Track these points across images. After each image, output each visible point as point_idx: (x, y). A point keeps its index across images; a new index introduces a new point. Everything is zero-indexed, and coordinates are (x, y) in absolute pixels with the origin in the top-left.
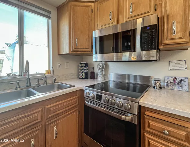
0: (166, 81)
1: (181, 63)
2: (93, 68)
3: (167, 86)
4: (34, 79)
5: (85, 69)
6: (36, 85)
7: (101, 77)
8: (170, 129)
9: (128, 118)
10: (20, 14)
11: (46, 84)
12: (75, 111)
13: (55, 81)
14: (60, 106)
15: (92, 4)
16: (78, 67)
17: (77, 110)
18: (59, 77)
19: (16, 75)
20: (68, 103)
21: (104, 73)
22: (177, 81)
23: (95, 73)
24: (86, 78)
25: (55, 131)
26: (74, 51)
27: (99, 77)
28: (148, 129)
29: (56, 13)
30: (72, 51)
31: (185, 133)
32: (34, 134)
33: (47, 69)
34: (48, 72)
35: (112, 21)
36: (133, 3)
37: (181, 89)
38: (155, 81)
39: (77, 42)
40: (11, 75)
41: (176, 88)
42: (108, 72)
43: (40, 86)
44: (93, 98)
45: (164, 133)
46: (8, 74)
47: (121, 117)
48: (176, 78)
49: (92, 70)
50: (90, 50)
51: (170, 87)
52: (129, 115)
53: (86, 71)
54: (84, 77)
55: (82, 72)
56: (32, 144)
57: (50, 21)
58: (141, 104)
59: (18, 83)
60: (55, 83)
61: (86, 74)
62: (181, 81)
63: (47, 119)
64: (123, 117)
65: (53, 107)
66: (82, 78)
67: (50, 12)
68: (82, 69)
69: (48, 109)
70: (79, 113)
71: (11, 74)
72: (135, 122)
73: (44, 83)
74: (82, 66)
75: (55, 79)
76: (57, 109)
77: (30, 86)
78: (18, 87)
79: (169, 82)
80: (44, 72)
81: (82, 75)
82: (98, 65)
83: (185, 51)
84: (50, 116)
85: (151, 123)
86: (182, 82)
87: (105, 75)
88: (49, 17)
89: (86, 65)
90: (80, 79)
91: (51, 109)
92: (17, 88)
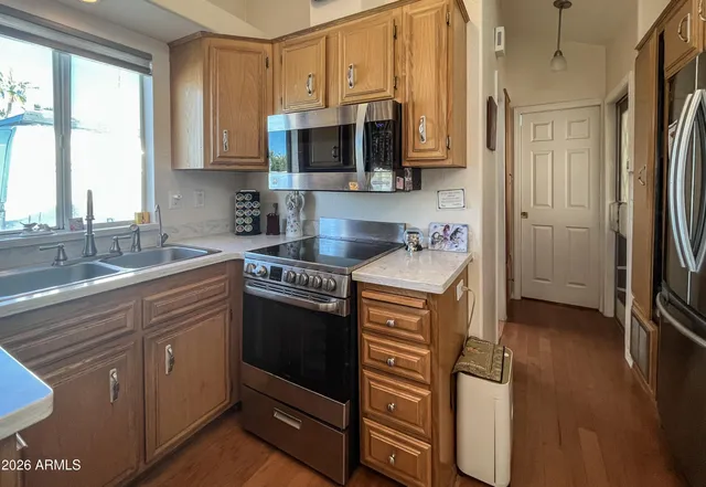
0: (431, 234)
1: (457, 195)
2: (276, 206)
3: (433, 243)
4: (104, 236)
5: (252, 209)
6: (113, 251)
7: (296, 227)
8: (399, 316)
9: (331, 305)
10: (60, 61)
11: (140, 249)
12: (221, 311)
13: (163, 242)
14: (180, 298)
15: (268, 47)
16: (234, 201)
17: (225, 309)
18: (177, 231)
19: (49, 229)
20: (200, 291)
21: (302, 218)
22: (450, 232)
23: (281, 218)
24: (256, 231)
25: (167, 354)
26: (220, 164)
27: (288, 227)
28: (367, 325)
29: (167, 56)
30: (213, 164)
31: (418, 319)
32: (117, 359)
33: (139, 211)
34: (143, 217)
35: (314, 96)
36: (355, 66)
37: (455, 249)
38: (409, 233)
39: (225, 140)
40: (36, 227)
41: (446, 246)
42: (313, 215)
43: (121, 254)
44: (264, 275)
45: (388, 325)
46: (26, 226)
47: (318, 306)
48: (448, 227)
49: (271, 211)
50: (262, 160)
51: (437, 246)
52: (334, 300)
53: (256, 213)
54: (249, 229)
55: (244, 217)
56: (111, 379)
57: (149, 80)
58: (354, 278)
59: (61, 248)
60: (163, 246)
61: (256, 221)
62: (456, 231)
63: (147, 328)
64: (322, 305)
65: (162, 299)
66: (245, 233)
67: (148, 57)
68: (244, 209)
69: (151, 302)
70: (231, 318)
71: (35, 224)
72: (342, 312)
73: (134, 246)
74: (244, 201)
75: (166, 236)
76: (173, 304)
77: (94, 254)
78: (61, 257)
79: (436, 236)
80: (132, 218)
81: (244, 224)
82: (287, 198)
83: (463, 170)
84: (154, 319)
85: (373, 311)
86: (458, 235)
87: (305, 223)
88: (146, 71)
89: (256, 197)
90: (238, 234)
91: (159, 304)
92: (58, 260)
